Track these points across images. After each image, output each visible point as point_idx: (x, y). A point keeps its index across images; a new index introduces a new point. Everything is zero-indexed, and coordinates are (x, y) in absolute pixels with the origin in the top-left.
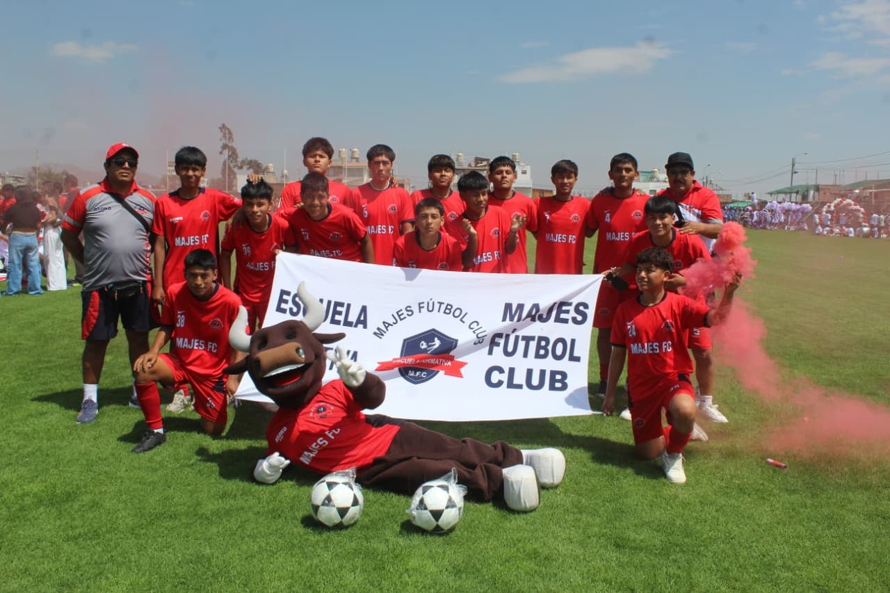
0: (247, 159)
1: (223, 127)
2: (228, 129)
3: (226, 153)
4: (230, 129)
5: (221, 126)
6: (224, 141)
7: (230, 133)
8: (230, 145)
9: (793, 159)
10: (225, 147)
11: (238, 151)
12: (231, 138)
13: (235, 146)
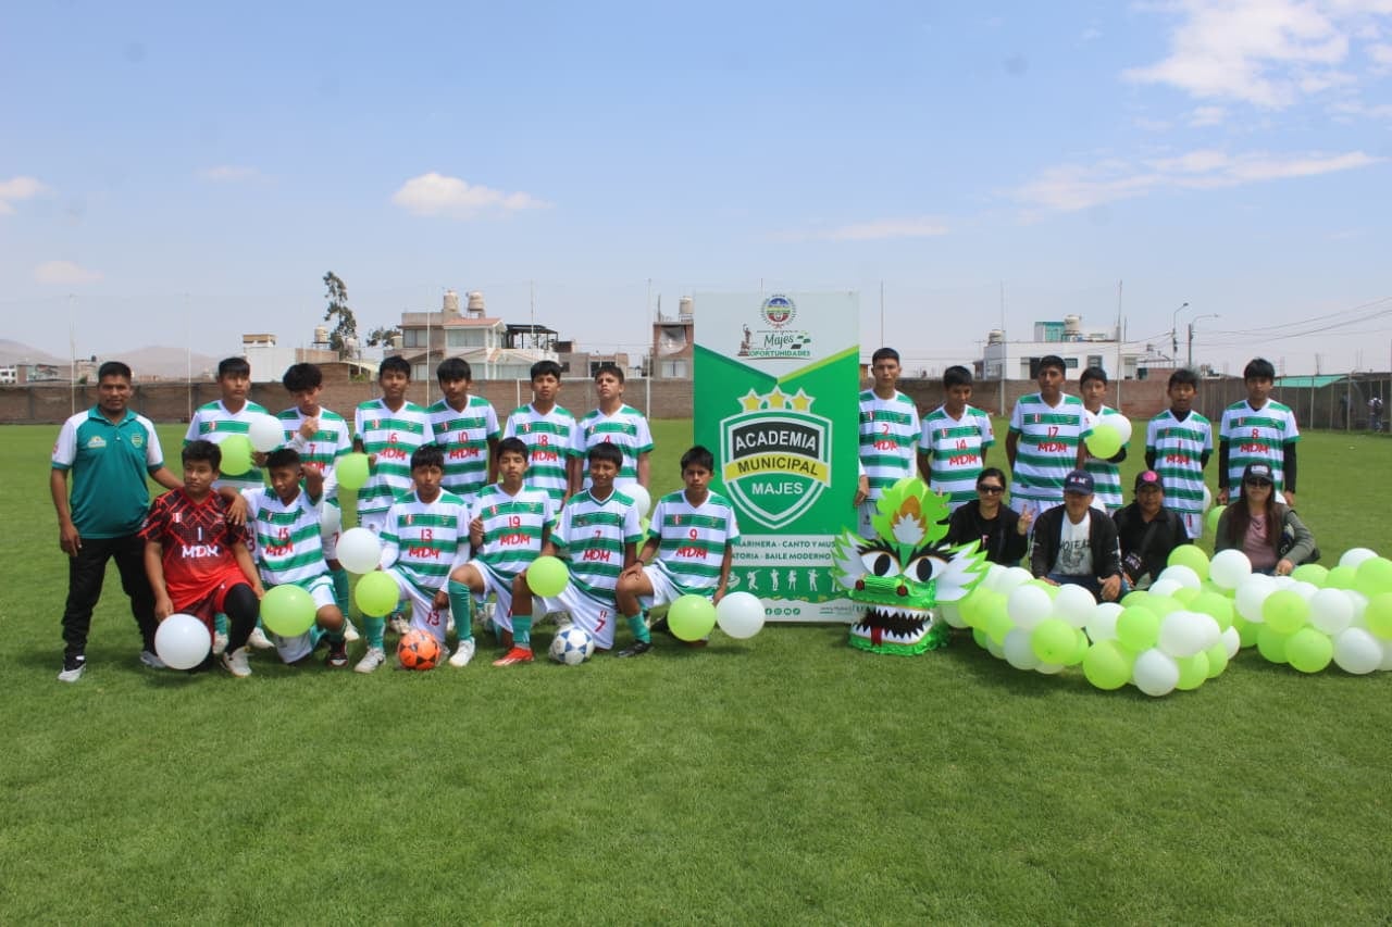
0: (382, 329)
1: (330, 277)
2: (338, 281)
3: (336, 319)
4: (341, 279)
5: (327, 276)
6: (332, 299)
7: (341, 286)
8: (342, 306)
9: (1190, 326)
10: (334, 308)
11: (355, 316)
12: (342, 295)
13: (349, 308)
